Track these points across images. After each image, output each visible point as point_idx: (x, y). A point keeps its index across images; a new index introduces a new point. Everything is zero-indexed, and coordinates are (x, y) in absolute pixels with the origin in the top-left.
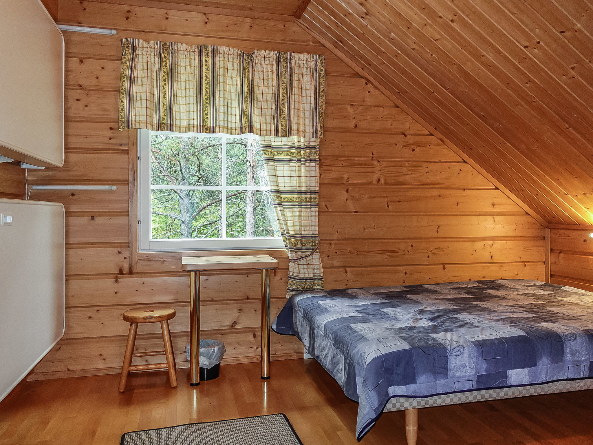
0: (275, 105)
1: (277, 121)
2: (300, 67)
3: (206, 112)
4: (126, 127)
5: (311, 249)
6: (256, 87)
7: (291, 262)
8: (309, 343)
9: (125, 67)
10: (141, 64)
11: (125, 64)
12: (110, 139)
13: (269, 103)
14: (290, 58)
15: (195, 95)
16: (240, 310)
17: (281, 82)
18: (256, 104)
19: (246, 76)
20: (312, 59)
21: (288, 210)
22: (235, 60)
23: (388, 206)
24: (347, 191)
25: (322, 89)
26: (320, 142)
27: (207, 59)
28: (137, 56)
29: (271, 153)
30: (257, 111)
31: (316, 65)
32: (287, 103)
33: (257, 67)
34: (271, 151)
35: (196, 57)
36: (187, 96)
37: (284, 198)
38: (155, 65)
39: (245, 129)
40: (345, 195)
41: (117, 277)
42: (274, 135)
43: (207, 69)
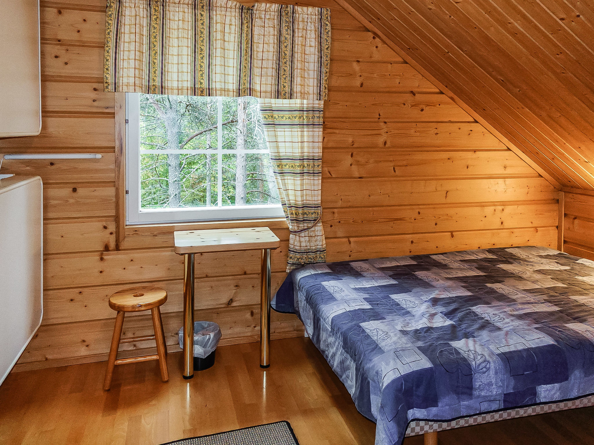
0: (277, 64)
1: (278, 82)
2: (303, 21)
3: (201, 72)
4: (112, 89)
5: (313, 221)
6: (256, 44)
7: (292, 234)
8: (312, 330)
9: (110, 22)
10: (129, 17)
11: (110, 18)
12: (94, 101)
13: (270, 62)
14: (293, 11)
15: (189, 54)
16: (237, 286)
17: (283, 39)
18: (255, 64)
19: (246, 32)
20: (316, 12)
21: (289, 178)
22: (233, 14)
23: (395, 171)
24: (352, 156)
25: (327, 46)
26: (324, 105)
27: (202, 13)
28: (124, 8)
29: (272, 117)
30: (256, 71)
31: (321, 19)
32: (290, 61)
33: (257, 22)
34: (272, 115)
35: (190, 10)
36: (180, 55)
37: (285, 166)
38: (145, 19)
39: (244, 92)
40: (349, 160)
41: (102, 254)
42: (275, 97)
43: (202, 24)
